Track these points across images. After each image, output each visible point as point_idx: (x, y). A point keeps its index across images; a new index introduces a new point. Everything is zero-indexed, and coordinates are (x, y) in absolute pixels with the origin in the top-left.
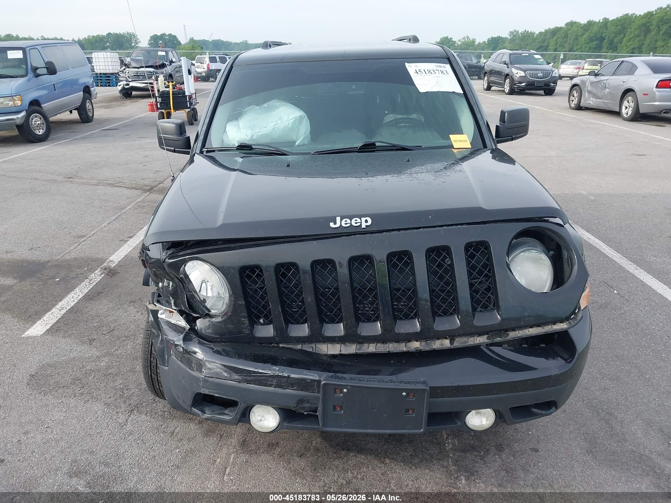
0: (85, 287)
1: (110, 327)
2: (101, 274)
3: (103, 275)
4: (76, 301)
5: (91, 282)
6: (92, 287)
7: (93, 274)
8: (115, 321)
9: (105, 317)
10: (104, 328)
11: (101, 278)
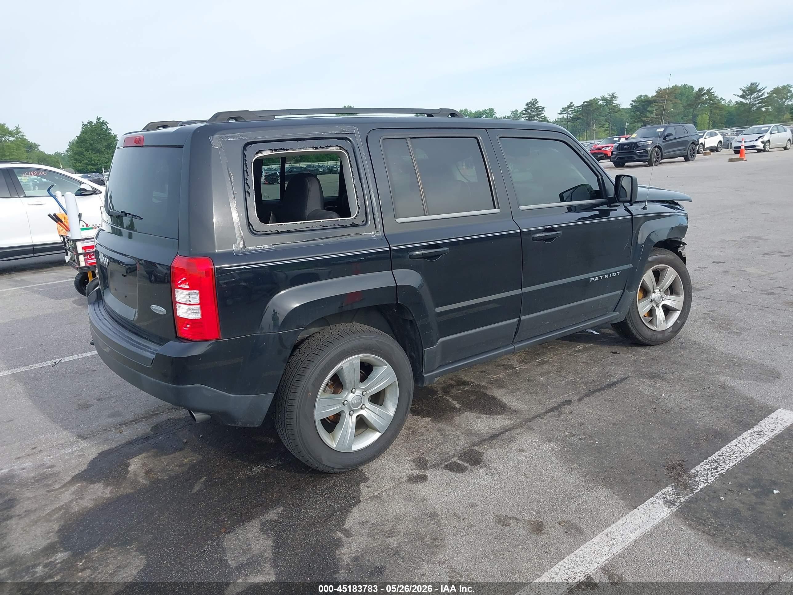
0: (726, 456)
1: (701, 393)
2: (695, 476)
3: (693, 471)
4: (740, 438)
5: (716, 464)
6: (715, 455)
7: (710, 481)
8: (693, 397)
9: (704, 405)
10: (707, 394)
11: (698, 468)
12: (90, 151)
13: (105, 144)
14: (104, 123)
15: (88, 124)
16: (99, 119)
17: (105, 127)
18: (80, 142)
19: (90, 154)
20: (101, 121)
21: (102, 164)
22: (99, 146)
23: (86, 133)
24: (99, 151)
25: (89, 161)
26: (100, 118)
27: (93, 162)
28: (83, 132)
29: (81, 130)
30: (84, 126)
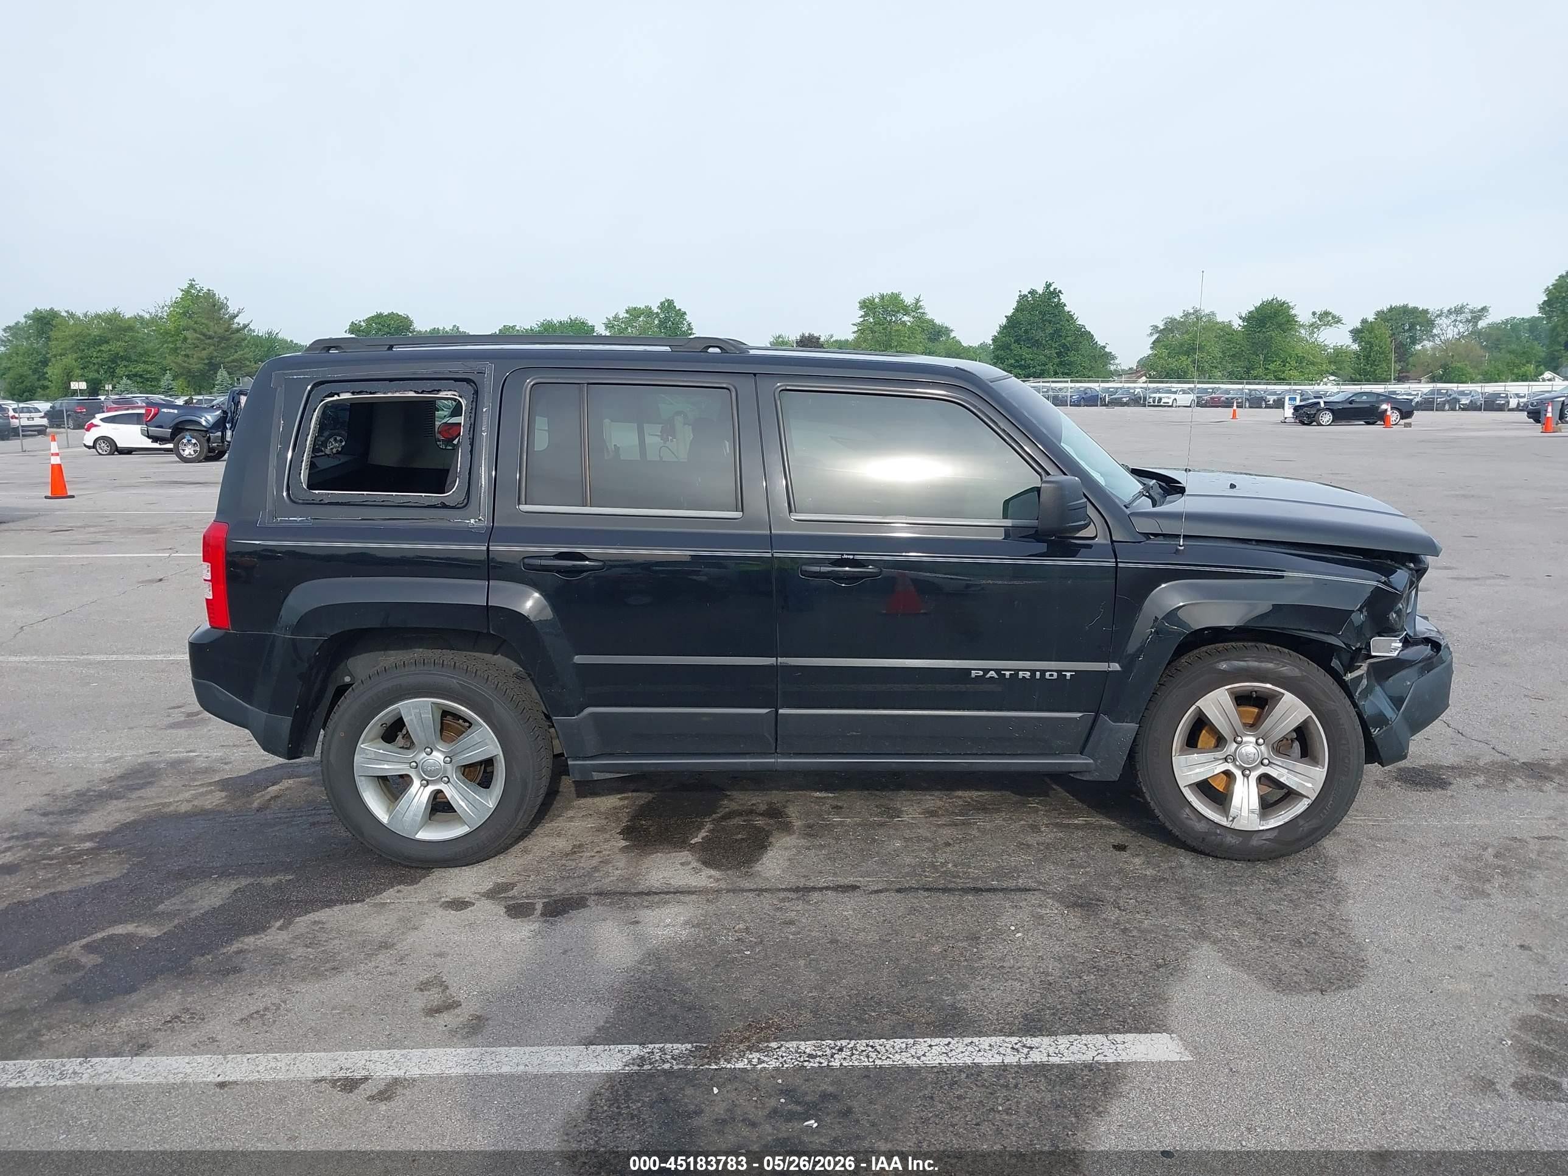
12: (1022, 343)
13: (1050, 330)
14: (1056, 294)
15: (1029, 295)
16: (1048, 286)
17: (1056, 300)
18: (1009, 327)
19: (1021, 348)
20: (1052, 289)
21: (1038, 367)
22: (1039, 335)
23: (1022, 310)
24: (1037, 344)
25: (1017, 361)
26: (1050, 285)
27: (1023, 362)
28: (1017, 310)
29: (1015, 305)
30: (1023, 298)
